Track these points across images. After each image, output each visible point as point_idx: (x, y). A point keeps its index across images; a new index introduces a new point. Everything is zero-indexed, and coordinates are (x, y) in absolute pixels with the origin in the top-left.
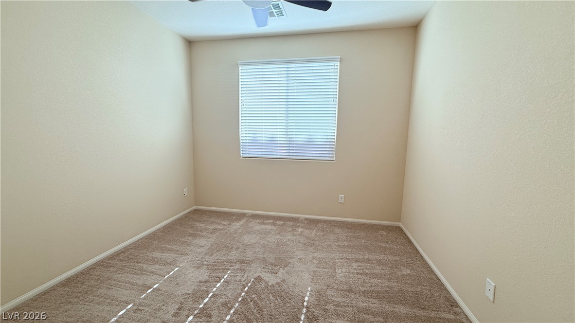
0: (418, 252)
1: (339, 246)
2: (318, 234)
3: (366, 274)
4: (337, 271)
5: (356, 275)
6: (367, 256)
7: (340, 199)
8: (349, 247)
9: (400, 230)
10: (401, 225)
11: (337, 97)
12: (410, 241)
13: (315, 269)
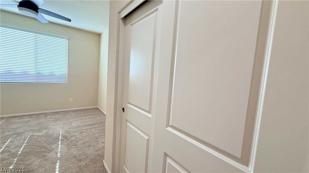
0: (103, 113)
1: (72, 117)
2: (60, 116)
3: (85, 122)
4: (72, 124)
5: (80, 123)
6: (85, 118)
7: (70, 100)
8: (76, 117)
9: (98, 108)
10: (98, 107)
11: (67, 55)
12: (101, 111)
13: (62, 126)
